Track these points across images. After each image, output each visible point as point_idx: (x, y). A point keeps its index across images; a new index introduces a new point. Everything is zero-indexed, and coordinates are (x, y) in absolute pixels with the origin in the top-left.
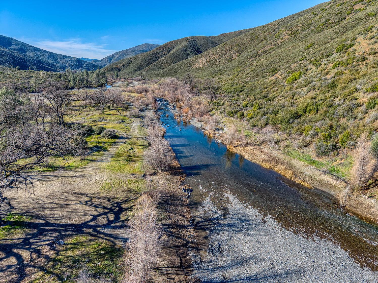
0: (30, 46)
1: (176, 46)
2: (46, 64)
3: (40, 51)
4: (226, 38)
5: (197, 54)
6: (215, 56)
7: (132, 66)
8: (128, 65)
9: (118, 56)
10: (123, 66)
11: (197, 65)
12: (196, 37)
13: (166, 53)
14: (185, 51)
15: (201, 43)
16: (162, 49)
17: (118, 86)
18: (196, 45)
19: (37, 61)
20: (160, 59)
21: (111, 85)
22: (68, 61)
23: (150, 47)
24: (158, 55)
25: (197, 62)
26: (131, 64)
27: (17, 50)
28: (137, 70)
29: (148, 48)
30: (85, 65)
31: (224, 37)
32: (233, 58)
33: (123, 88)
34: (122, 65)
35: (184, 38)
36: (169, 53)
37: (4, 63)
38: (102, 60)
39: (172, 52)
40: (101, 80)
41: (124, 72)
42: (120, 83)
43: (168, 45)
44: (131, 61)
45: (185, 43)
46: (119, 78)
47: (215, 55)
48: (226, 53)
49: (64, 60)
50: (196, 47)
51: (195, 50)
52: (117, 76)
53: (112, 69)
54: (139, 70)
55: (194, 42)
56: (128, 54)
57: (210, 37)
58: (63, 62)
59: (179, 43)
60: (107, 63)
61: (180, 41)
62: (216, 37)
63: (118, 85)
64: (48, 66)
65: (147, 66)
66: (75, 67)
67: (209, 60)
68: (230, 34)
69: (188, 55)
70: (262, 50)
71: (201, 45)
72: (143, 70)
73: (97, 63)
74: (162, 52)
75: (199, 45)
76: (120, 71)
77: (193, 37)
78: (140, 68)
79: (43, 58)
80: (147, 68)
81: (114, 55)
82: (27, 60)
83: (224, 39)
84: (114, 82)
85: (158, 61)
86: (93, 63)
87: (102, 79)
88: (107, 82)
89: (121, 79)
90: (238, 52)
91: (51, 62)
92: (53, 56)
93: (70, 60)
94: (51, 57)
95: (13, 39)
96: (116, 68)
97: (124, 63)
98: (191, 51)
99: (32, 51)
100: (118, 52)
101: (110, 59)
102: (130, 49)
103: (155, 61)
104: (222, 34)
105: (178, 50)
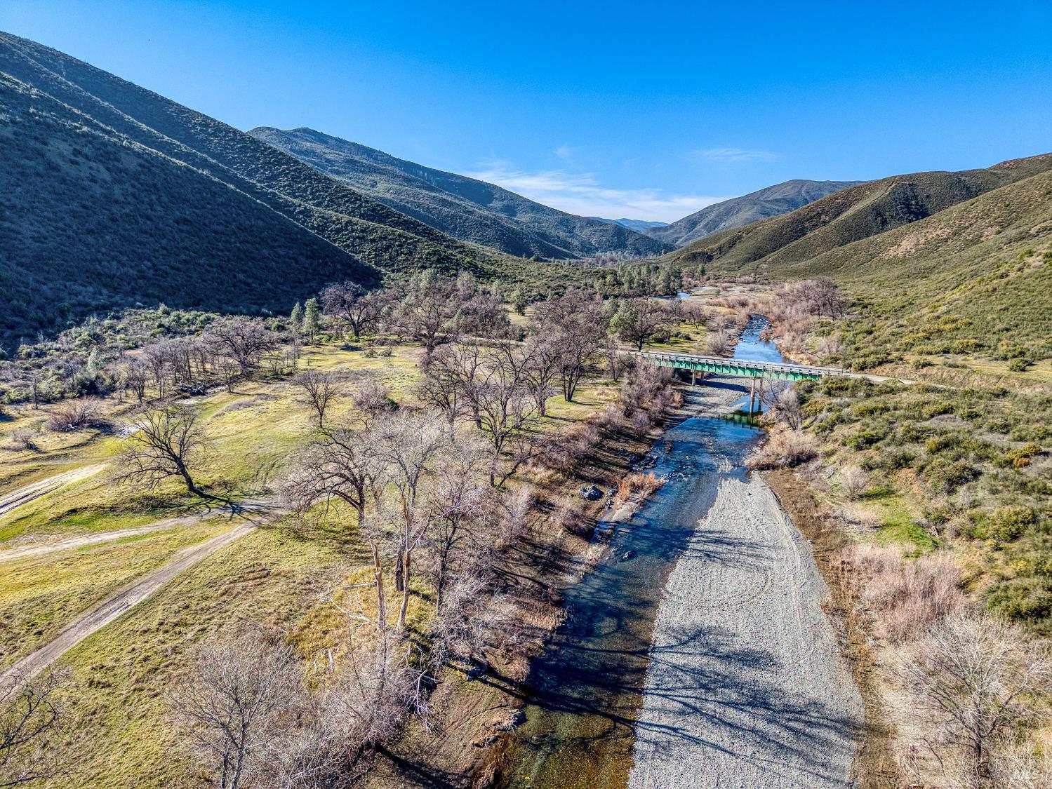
0: (525, 200)
1: (858, 200)
2: (553, 242)
3: (542, 210)
4: (1014, 174)
5: (910, 221)
6: (939, 232)
7: (740, 250)
8: (730, 248)
9: (712, 216)
10: (720, 248)
11: (892, 252)
12: (918, 176)
13: (827, 219)
14: (879, 214)
15: (932, 192)
16: (819, 210)
17: (702, 295)
18: (915, 197)
19: (539, 234)
20: (810, 235)
21: (689, 292)
22: (595, 231)
23: (804, 189)
24: (807, 225)
25: (893, 244)
26: (737, 245)
27: (501, 210)
28: (749, 260)
29: (799, 192)
30: (630, 241)
31: (1010, 172)
32: (983, 239)
33: (707, 299)
34: (715, 246)
35: (884, 180)
36: (835, 217)
37: (489, 241)
38: (672, 226)
39: (842, 217)
40: (672, 284)
41: (718, 264)
42: (707, 288)
43: (837, 199)
44: (740, 238)
45: (882, 192)
46: (705, 277)
47: (941, 229)
48: (971, 225)
49: (588, 231)
50: (913, 202)
51: (909, 209)
52: (703, 272)
53: (694, 257)
54: (755, 260)
55: (909, 189)
56: (740, 210)
57: (962, 173)
58: (585, 234)
59: (867, 192)
60: (683, 234)
61: (871, 186)
62: (983, 172)
63: (701, 292)
64: (558, 245)
65: (775, 249)
66: (609, 246)
67: (924, 240)
68: (1033, 160)
69: (884, 222)
70: (1044, 224)
71: (928, 196)
72: (763, 259)
73: (658, 233)
74: (819, 215)
75: (922, 196)
76: (711, 260)
77: (910, 177)
78: (757, 255)
79: (548, 227)
80: (773, 256)
81: (702, 214)
82: (523, 233)
83: (1008, 175)
84: (695, 286)
85: (805, 237)
86: (649, 235)
87: (674, 281)
88: (681, 286)
89: (709, 279)
90: (1000, 224)
91: (562, 234)
92: (567, 221)
93: (600, 231)
94: (561, 224)
95: (495, 187)
96: (703, 253)
97: (723, 241)
98: (894, 213)
99: (527, 212)
100: (714, 206)
101: (692, 222)
102: (747, 196)
103: (796, 239)
104: (1005, 163)
105: (860, 212)
